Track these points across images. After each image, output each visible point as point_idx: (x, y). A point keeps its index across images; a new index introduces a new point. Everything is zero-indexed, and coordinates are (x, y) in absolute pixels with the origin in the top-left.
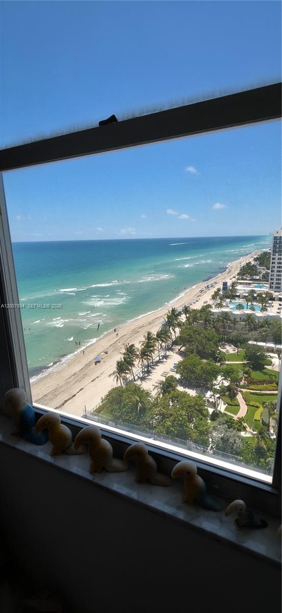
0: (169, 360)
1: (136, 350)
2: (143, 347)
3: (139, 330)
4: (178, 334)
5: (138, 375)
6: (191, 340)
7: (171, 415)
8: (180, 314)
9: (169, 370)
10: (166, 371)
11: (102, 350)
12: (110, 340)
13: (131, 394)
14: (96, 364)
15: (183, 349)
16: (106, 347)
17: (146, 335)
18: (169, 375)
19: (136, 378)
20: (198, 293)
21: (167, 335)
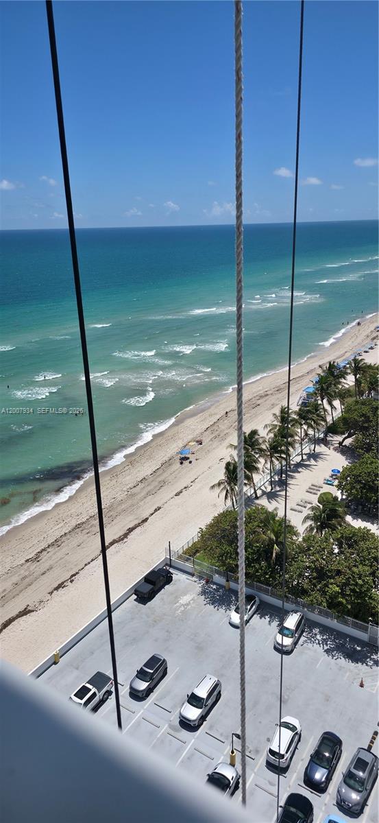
0: (320, 462)
1: (261, 441)
2: (272, 435)
3: (259, 402)
4: (338, 413)
5: (263, 488)
6: (366, 425)
7: (339, 572)
8: (343, 374)
9: (320, 482)
10: (316, 484)
11: (190, 437)
12: (205, 419)
13: (258, 526)
14: (181, 463)
15: (348, 442)
16: (198, 432)
17: (278, 413)
18: (322, 491)
19: (259, 493)
20: (372, 332)
21: (318, 415)
